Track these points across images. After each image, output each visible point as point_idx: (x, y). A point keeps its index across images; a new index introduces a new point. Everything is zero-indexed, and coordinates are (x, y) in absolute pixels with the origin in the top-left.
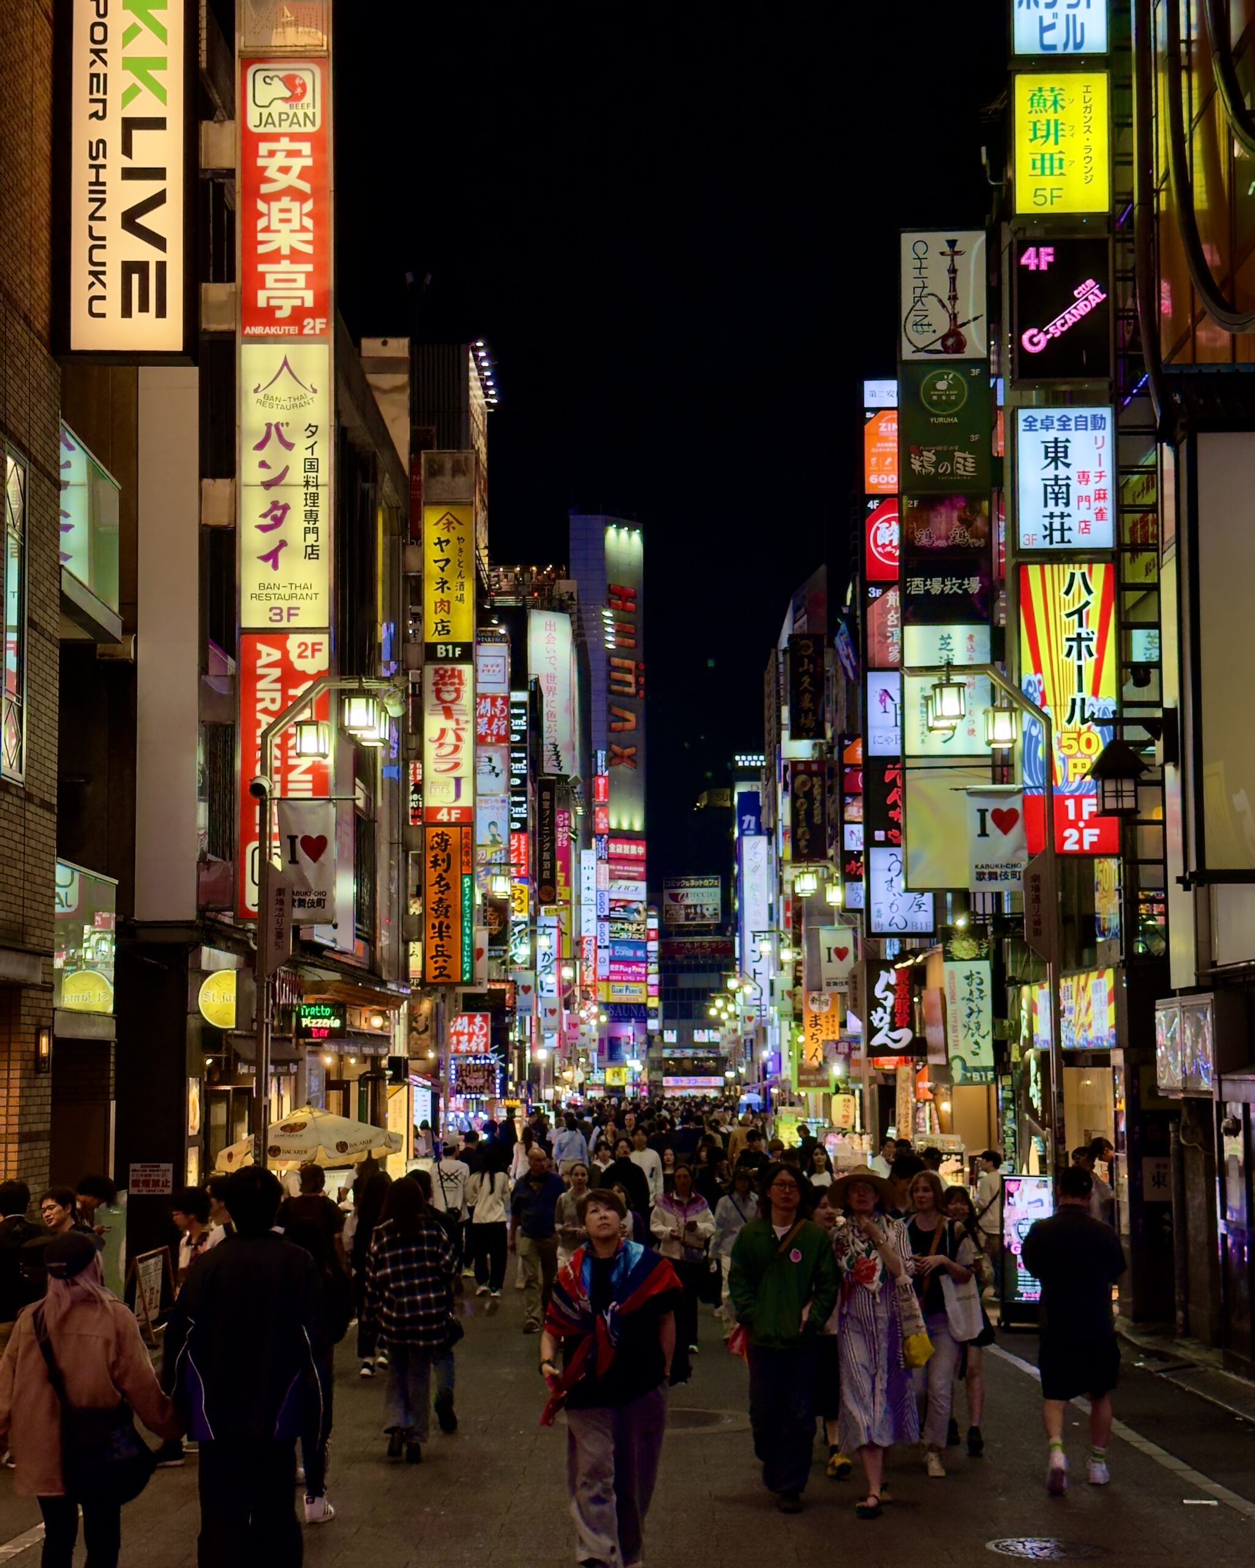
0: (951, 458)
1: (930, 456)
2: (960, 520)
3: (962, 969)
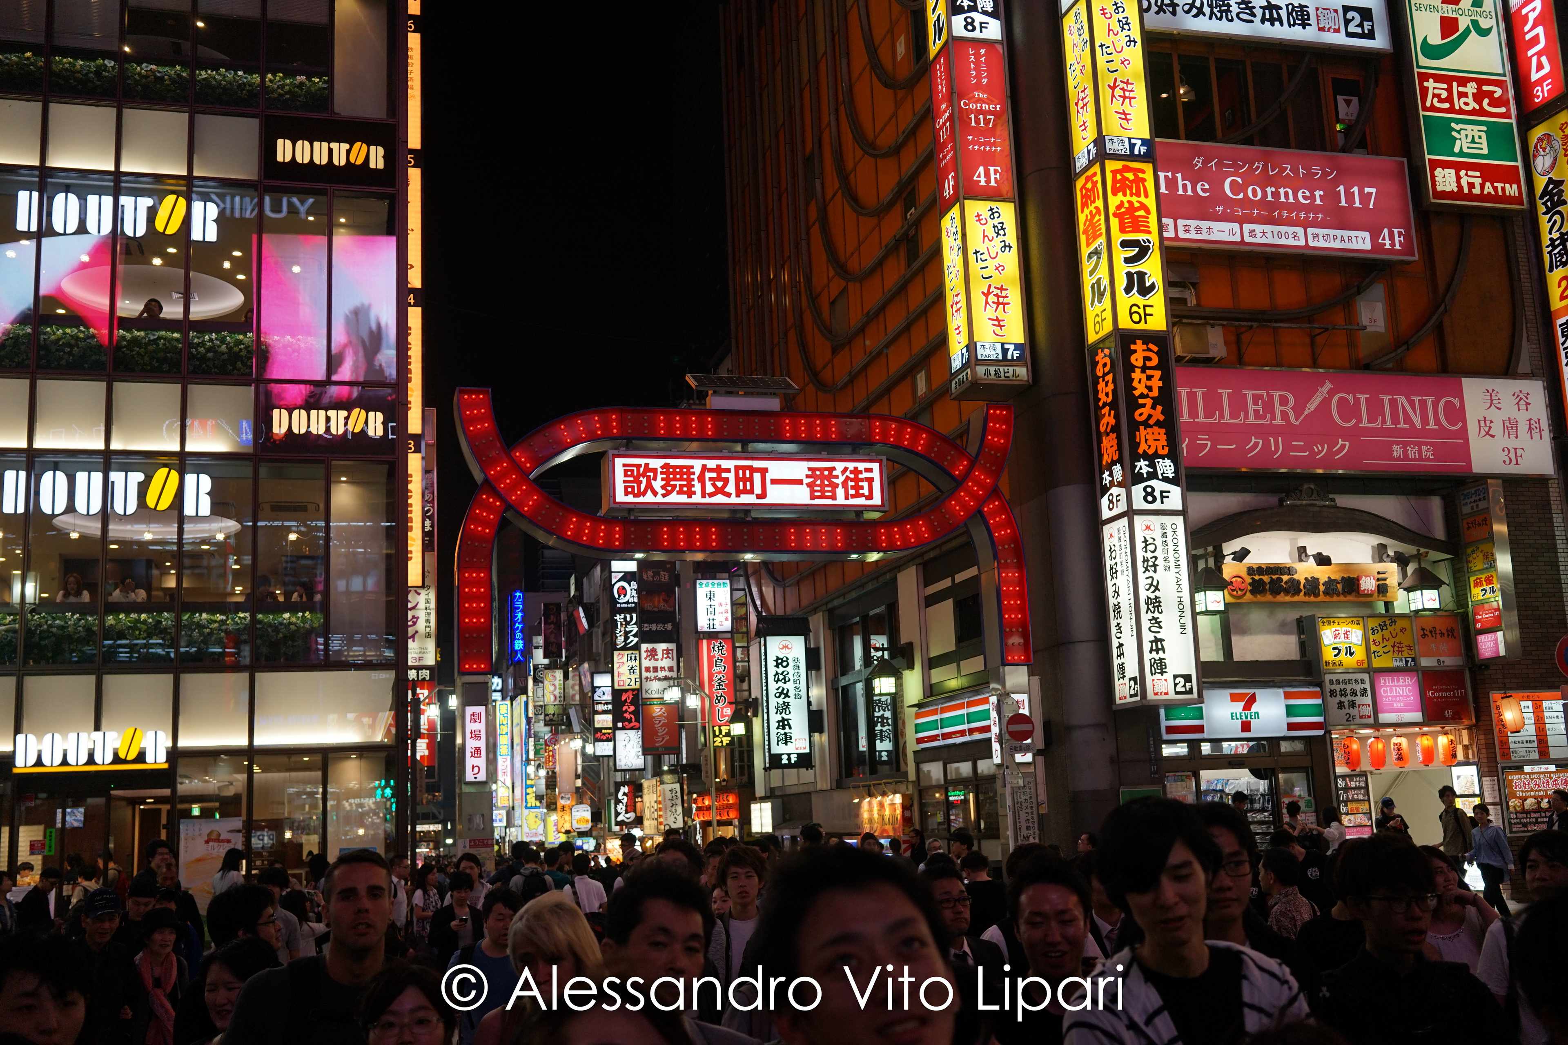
0: (658, 574)
1: (650, 573)
2: (664, 600)
3: (668, 787)
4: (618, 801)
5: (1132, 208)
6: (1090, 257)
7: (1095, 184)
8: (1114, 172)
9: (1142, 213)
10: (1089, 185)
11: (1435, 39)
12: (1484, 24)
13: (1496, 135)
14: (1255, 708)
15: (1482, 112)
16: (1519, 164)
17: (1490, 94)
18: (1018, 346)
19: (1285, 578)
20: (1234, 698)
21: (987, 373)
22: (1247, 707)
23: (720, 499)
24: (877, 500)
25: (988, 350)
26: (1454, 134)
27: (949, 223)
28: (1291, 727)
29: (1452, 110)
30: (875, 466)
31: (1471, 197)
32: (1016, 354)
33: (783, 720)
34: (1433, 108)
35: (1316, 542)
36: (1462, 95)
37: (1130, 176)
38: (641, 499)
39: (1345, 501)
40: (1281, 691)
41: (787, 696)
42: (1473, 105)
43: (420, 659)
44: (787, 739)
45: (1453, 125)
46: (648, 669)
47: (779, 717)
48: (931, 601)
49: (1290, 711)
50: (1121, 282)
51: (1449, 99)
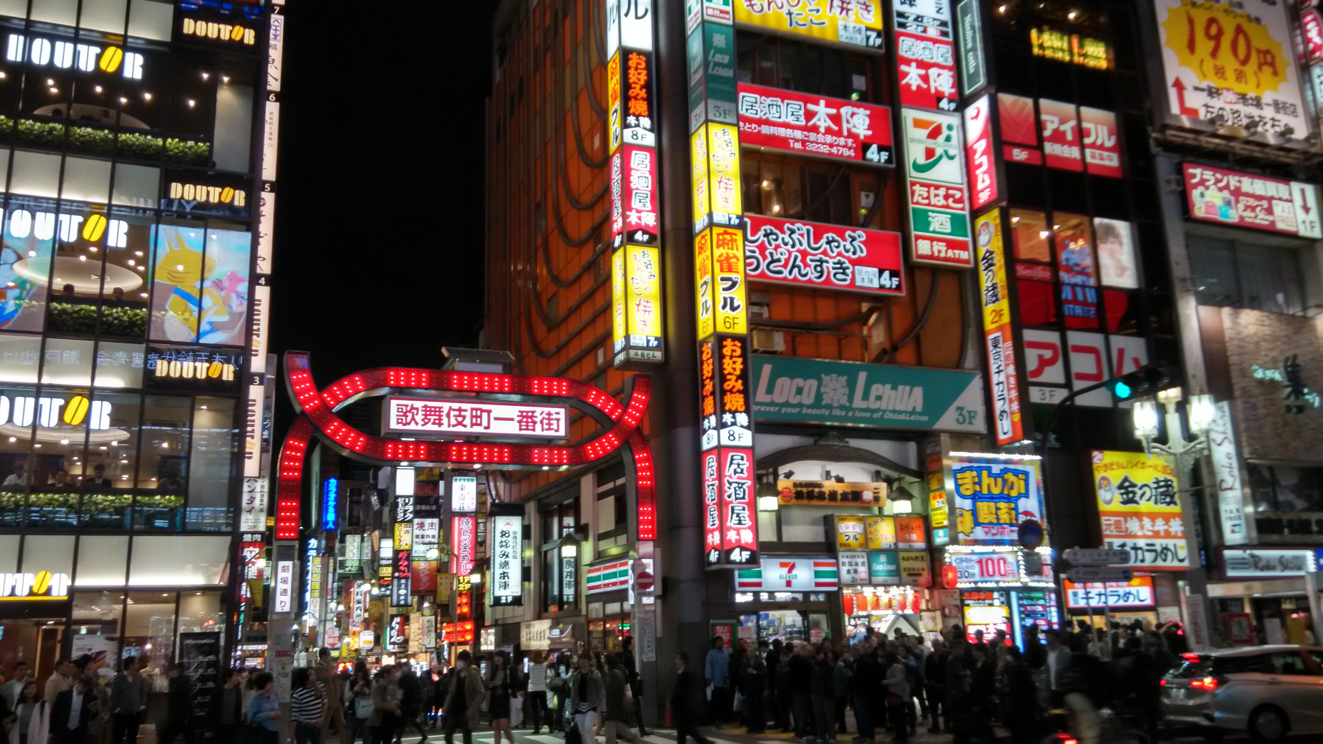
2: (432, 489)
3: (426, 618)
4: (392, 629)
5: (728, 258)
6: (702, 286)
7: (706, 241)
8: (718, 235)
9: (734, 260)
10: (703, 241)
11: (922, 160)
12: (952, 152)
13: (956, 221)
14: (794, 572)
15: (947, 207)
16: (969, 239)
17: (953, 196)
18: (656, 339)
19: (817, 490)
20: (783, 565)
21: (636, 354)
22: (790, 571)
23: (459, 429)
24: (562, 433)
25: (638, 340)
26: (930, 219)
27: (617, 260)
28: (817, 584)
29: (929, 204)
30: (562, 411)
31: (938, 258)
32: (655, 343)
33: (504, 573)
34: (917, 203)
35: (836, 468)
36: (936, 196)
37: (728, 237)
38: (407, 427)
39: (854, 443)
40: (812, 561)
41: (507, 556)
42: (943, 202)
43: (255, 527)
44: (505, 586)
45: (930, 214)
46: (417, 537)
47: (501, 571)
48: (601, 496)
49: (817, 574)
50: (719, 303)
51: (928, 198)
